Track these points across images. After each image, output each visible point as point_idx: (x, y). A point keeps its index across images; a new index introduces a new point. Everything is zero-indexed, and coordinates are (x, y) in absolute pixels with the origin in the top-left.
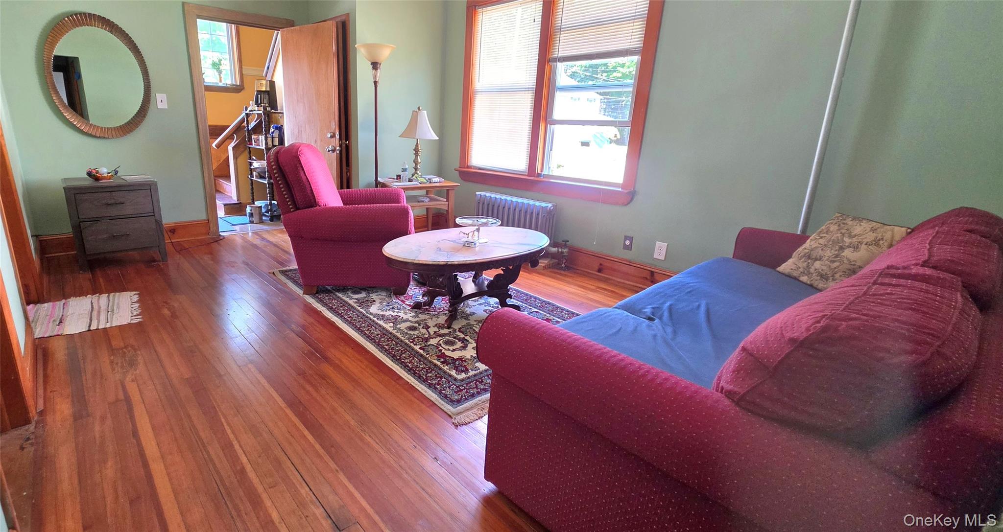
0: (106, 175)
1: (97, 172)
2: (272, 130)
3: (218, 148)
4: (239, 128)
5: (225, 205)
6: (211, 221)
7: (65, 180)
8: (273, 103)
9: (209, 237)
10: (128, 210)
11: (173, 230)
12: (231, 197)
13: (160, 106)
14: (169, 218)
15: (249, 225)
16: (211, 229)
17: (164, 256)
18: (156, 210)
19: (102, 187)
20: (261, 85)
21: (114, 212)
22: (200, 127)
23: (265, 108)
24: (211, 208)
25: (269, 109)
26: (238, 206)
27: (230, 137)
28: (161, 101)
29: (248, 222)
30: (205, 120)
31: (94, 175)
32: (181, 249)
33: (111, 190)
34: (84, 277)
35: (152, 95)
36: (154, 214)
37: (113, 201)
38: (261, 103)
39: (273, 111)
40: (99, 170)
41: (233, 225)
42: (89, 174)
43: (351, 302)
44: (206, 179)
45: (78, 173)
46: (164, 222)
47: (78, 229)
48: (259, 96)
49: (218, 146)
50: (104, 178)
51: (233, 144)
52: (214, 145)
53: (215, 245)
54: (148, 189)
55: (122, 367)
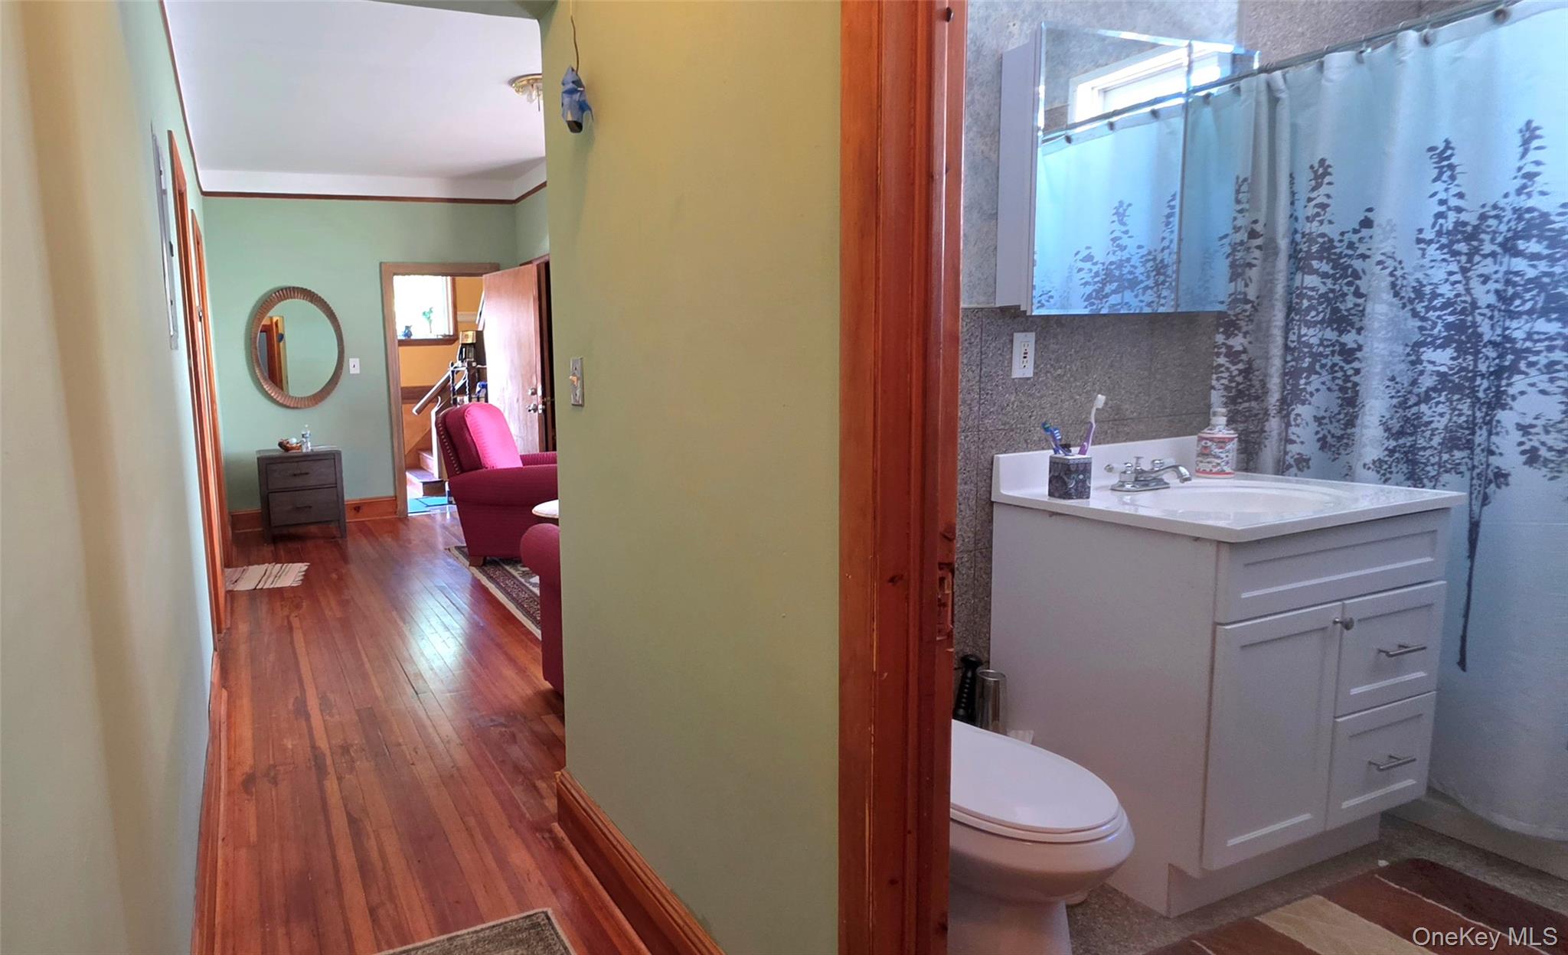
0: (294, 445)
1: (288, 443)
2: (478, 389)
3: (418, 414)
4: (444, 389)
5: (424, 483)
6: (398, 500)
7: (259, 452)
8: (480, 357)
9: (395, 516)
10: (312, 481)
11: (357, 508)
12: (433, 474)
13: (353, 371)
14: (352, 493)
15: (447, 506)
16: (399, 507)
17: (343, 531)
18: (339, 481)
19: (292, 457)
20: (467, 336)
21: (299, 482)
22: (392, 391)
23: (469, 364)
24: (401, 485)
25: (474, 364)
26: (439, 484)
27: (432, 400)
28: (353, 365)
29: (446, 502)
30: (398, 381)
31: (285, 446)
32: (366, 530)
33: (297, 459)
34: (267, 550)
35: (345, 360)
36: (336, 486)
37: (299, 472)
38: (465, 358)
39: (479, 366)
40: (289, 441)
41: (428, 506)
42: (281, 445)
43: (515, 574)
44: (396, 450)
45: (270, 445)
46: (347, 498)
47: (266, 501)
48: (464, 349)
49: (419, 411)
50: (293, 448)
51: (436, 409)
52: (414, 411)
53: (401, 526)
54: (331, 459)
55: (289, 609)
